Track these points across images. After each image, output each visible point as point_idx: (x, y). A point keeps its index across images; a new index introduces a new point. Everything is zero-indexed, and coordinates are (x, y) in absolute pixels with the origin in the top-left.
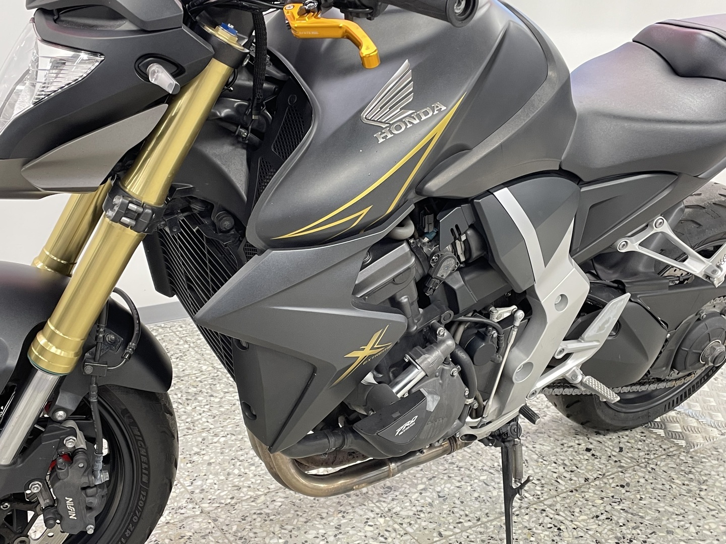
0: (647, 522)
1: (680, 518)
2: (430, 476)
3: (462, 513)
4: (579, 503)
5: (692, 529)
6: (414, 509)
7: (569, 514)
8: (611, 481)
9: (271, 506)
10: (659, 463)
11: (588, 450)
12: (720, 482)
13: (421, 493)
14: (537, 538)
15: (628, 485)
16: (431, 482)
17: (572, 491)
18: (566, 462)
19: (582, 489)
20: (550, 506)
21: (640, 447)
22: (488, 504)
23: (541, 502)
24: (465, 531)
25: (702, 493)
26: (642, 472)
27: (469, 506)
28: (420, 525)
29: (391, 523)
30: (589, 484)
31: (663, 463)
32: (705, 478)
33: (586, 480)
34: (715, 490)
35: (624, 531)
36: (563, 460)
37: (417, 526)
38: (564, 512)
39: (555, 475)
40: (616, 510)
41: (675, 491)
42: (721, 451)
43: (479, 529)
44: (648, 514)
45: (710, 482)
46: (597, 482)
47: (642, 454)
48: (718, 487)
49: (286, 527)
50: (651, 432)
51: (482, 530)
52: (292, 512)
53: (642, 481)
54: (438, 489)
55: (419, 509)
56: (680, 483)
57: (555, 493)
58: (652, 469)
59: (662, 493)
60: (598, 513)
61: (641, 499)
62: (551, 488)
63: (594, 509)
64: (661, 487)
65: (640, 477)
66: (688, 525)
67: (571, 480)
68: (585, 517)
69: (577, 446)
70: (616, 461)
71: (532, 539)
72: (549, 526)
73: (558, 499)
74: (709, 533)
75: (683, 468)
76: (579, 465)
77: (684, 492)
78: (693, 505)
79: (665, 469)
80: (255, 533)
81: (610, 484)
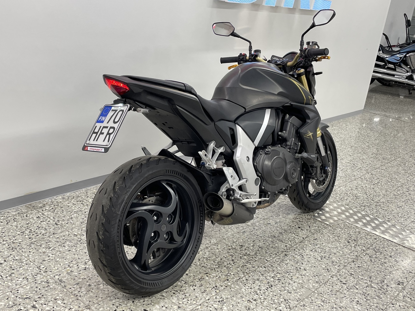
0: (327, 251)
1: (336, 249)
2: (253, 240)
3: (270, 252)
4: (305, 246)
5: (341, 252)
6: (253, 252)
7: (303, 250)
8: (311, 238)
9: (206, 255)
10: (323, 231)
11: (299, 227)
12: (344, 236)
13: (253, 247)
14: (297, 259)
15: (317, 239)
16: (254, 242)
17: (300, 243)
18: (294, 232)
19: (304, 242)
20: (296, 248)
21: (315, 225)
22: (276, 249)
23: (293, 247)
24: (274, 258)
25: (340, 240)
26: (319, 234)
27: (271, 250)
28: (258, 257)
29: (249, 258)
30: (305, 239)
31: (324, 231)
32: (339, 235)
33: (303, 238)
34: (343, 239)
35: (322, 255)
36: (293, 232)
37: (258, 258)
38: (301, 250)
39: (293, 237)
40: (316, 248)
41: (331, 240)
42: (340, 225)
43: (278, 258)
44: (326, 248)
45: (341, 236)
46: (307, 239)
47: (317, 228)
48: (344, 238)
49: (215, 262)
50: (317, 220)
51: (279, 258)
52: (214, 256)
53: (320, 237)
54: (258, 245)
55: (256, 252)
56: (332, 237)
57: (295, 244)
58: (322, 233)
59: (328, 241)
60: (312, 249)
61: (322, 244)
62: (294, 242)
63: (310, 248)
64: (327, 239)
65: (319, 236)
66: (339, 251)
67: (299, 239)
68: (308, 251)
69: (295, 226)
70: (310, 231)
71: (296, 259)
72: (299, 255)
73: (297, 245)
74: (346, 253)
75: (331, 232)
76: (299, 233)
77: (334, 240)
78: (339, 245)
79: (326, 232)
80: (207, 265)
81: (311, 239)
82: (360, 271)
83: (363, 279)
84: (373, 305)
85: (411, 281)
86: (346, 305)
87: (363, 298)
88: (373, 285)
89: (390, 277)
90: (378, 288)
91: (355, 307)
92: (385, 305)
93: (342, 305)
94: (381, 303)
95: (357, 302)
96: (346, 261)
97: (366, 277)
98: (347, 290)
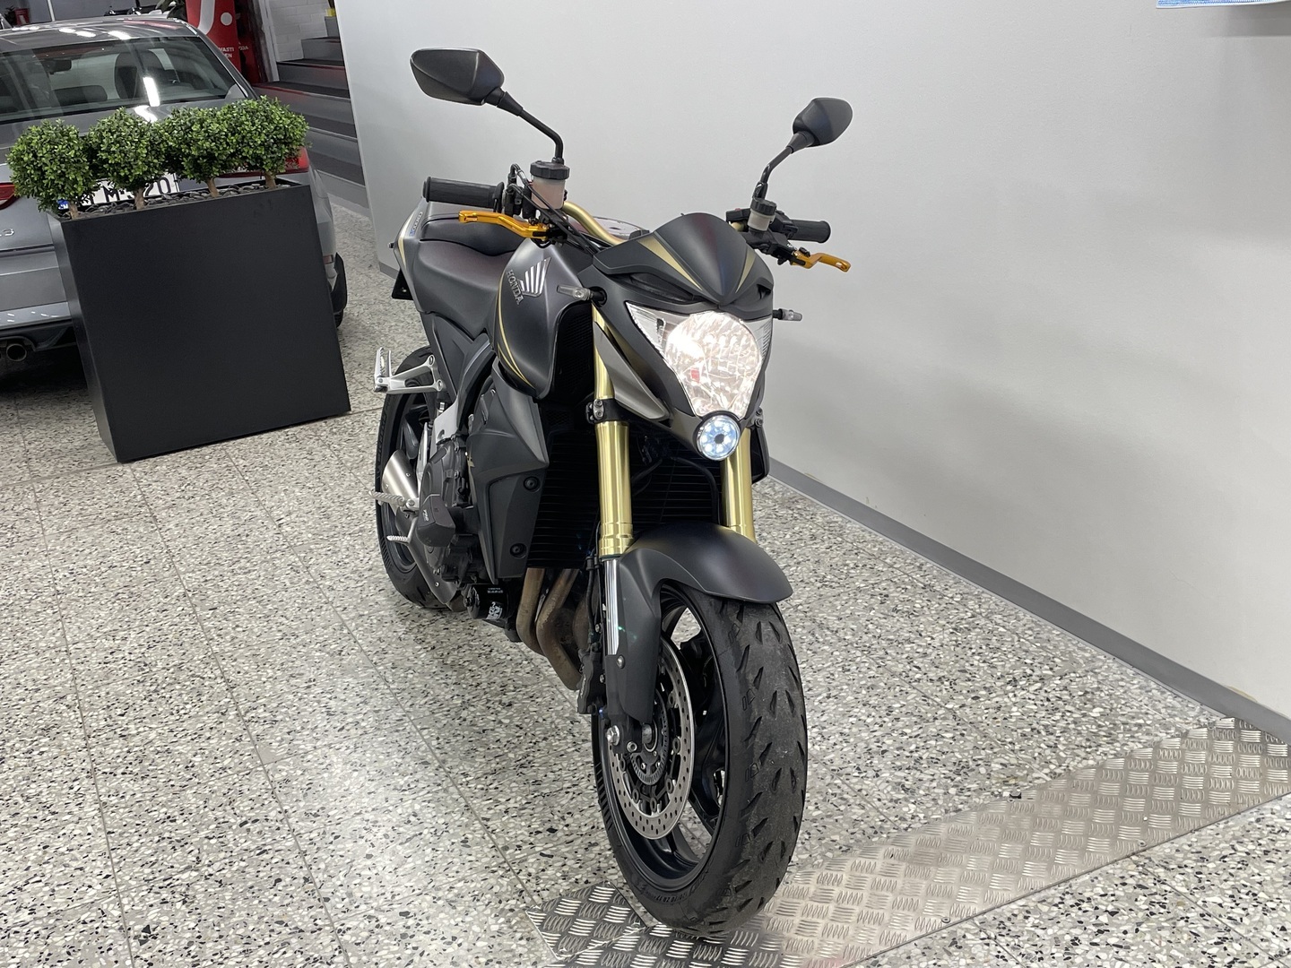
84: (141, 841)
88: (194, 874)
90: (175, 877)
94: (129, 858)
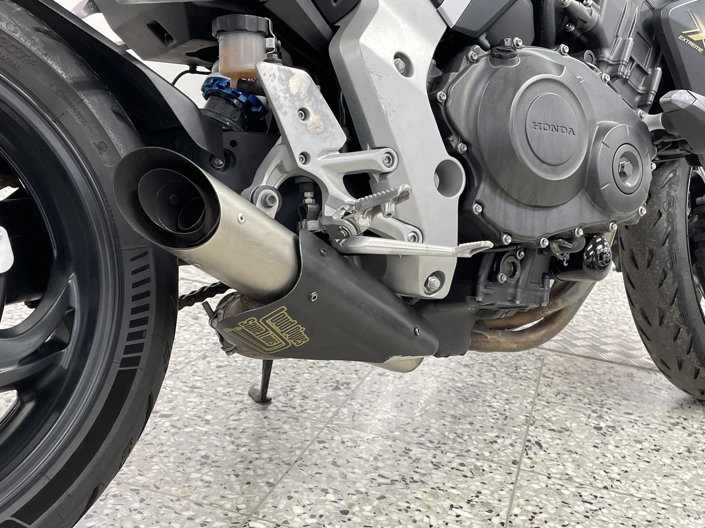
82: (221, 376)
83: (231, 393)
85: (371, 375)
86: (161, 477)
87: (225, 444)
89: (313, 376)
91: (194, 475)
92: (299, 448)
93: (142, 480)
95: (203, 460)
96: (182, 359)
97: (241, 388)
98: (173, 430)
